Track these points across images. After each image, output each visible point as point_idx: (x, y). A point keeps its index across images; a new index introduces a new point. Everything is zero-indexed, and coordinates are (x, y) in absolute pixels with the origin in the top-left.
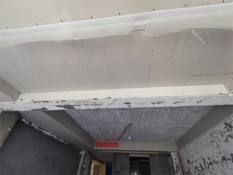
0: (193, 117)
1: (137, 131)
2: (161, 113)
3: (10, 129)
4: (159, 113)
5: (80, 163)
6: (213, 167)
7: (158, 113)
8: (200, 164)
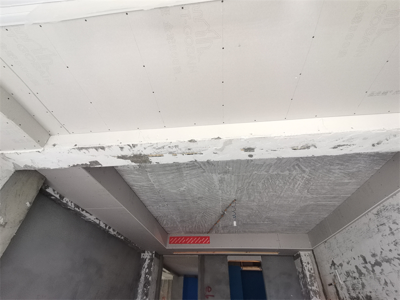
0: (347, 185)
1: (244, 215)
2: (292, 178)
3: (28, 204)
4: (289, 178)
5: (143, 273)
6: (382, 270)
7: (287, 178)
8: (356, 267)
